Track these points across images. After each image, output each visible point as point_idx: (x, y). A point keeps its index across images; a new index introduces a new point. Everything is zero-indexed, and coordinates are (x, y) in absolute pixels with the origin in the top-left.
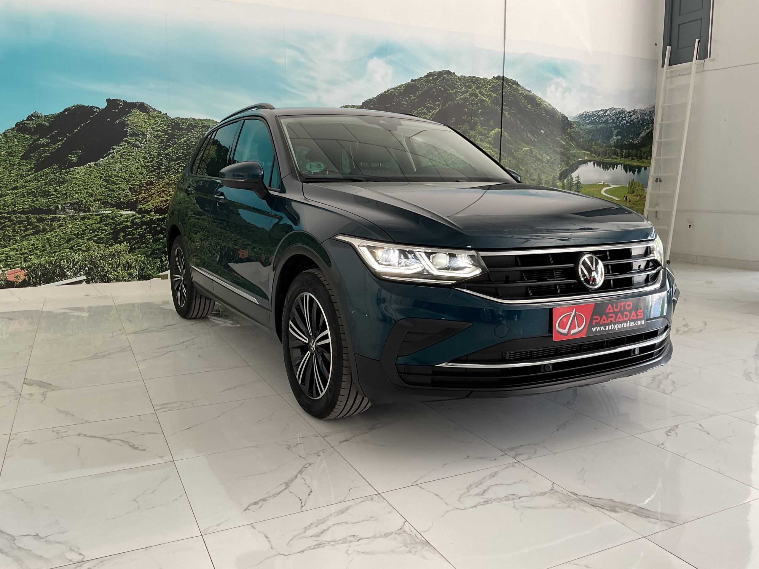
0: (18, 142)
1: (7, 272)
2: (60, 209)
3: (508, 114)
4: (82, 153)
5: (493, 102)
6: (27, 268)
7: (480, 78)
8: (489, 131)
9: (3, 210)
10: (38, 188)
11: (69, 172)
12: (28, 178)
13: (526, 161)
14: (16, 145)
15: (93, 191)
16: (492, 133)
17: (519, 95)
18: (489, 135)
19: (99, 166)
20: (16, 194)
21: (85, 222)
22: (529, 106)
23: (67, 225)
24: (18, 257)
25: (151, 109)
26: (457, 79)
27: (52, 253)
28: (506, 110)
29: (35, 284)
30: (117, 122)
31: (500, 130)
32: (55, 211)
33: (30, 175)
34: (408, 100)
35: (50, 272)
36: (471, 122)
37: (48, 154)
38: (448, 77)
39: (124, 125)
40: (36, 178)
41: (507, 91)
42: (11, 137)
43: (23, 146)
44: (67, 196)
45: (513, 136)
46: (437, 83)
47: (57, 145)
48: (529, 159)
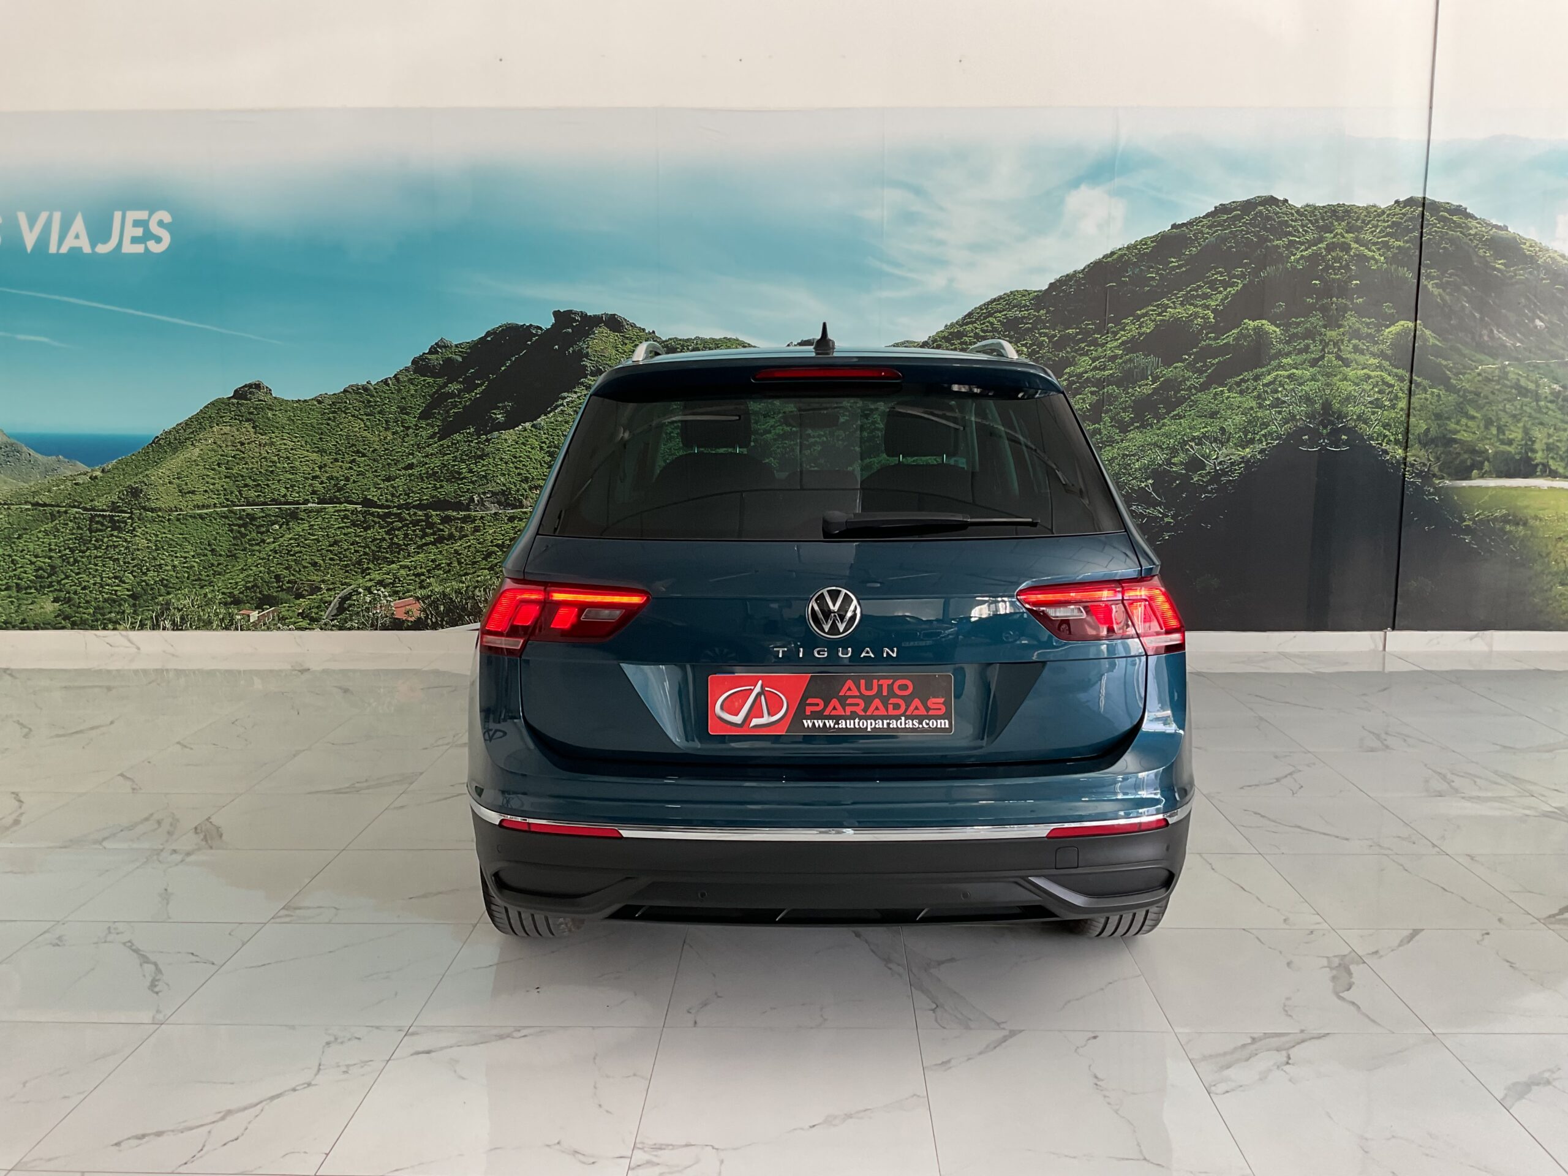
0: (416, 391)
1: (395, 604)
2: (476, 502)
3: (1437, 286)
4: (512, 407)
5: (1393, 260)
6: (423, 599)
7: (1359, 207)
8: (1379, 328)
9: (392, 501)
10: (444, 467)
11: (491, 439)
12: (429, 450)
13: (1486, 397)
14: (412, 395)
15: (528, 471)
16: (1389, 332)
17: (1470, 240)
18: (1381, 338)
19: (540, 429)
20: (410, 476)
21: (514, 526)
22: (1499, 264)
23: (485, 529)
24: (410, 580)
25: (628, 324)
26: (1292, 214)
27: (461, 576)
28: (1429, 277)
29: (434, 627)
30: (571, 350)
31: (1411, 325)
32: (468, 505)
33: (431, 445)
34: (1163, 269)
35: (457, 607)
36: (1332, 309)
37: (460, 408)
38: (1268, 210)
39: (581, 355)
40: (440, 450)
41: (1436, 231)
42: (405, 382)
43: (423, 396)
44: (487, 480)
45: (1450, 337)
46: (1240, 226)
47: (473, 394)
48: (1497, 392)
